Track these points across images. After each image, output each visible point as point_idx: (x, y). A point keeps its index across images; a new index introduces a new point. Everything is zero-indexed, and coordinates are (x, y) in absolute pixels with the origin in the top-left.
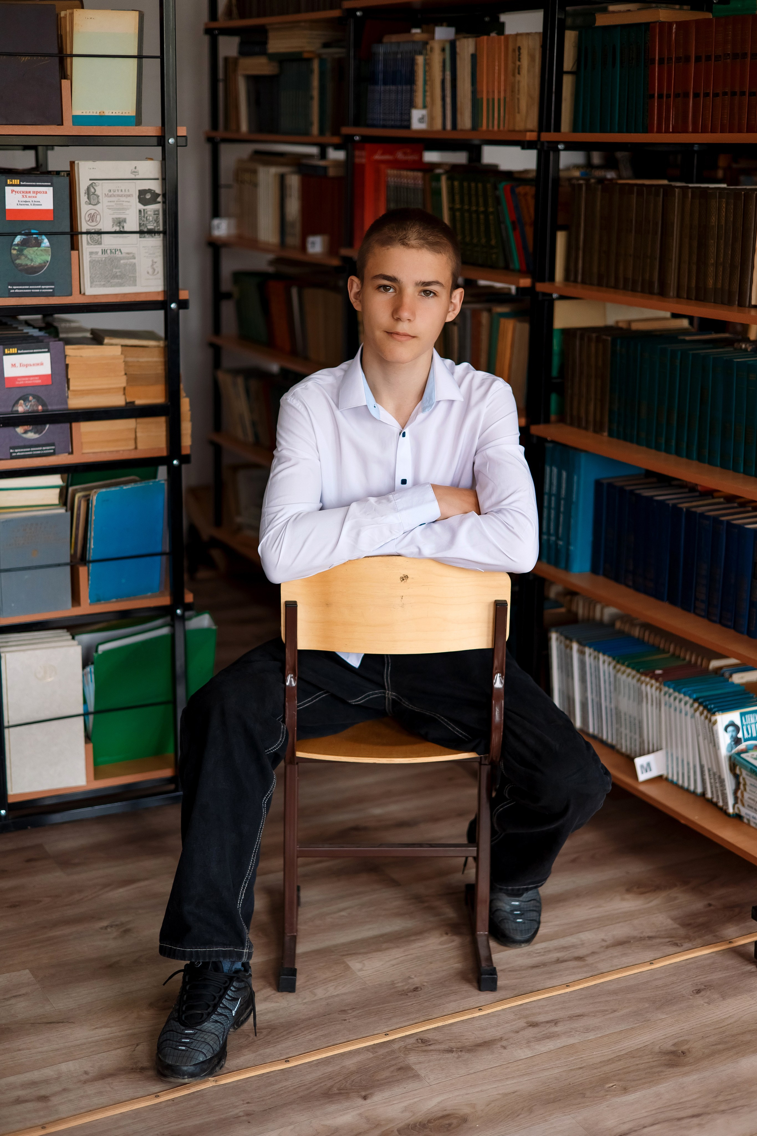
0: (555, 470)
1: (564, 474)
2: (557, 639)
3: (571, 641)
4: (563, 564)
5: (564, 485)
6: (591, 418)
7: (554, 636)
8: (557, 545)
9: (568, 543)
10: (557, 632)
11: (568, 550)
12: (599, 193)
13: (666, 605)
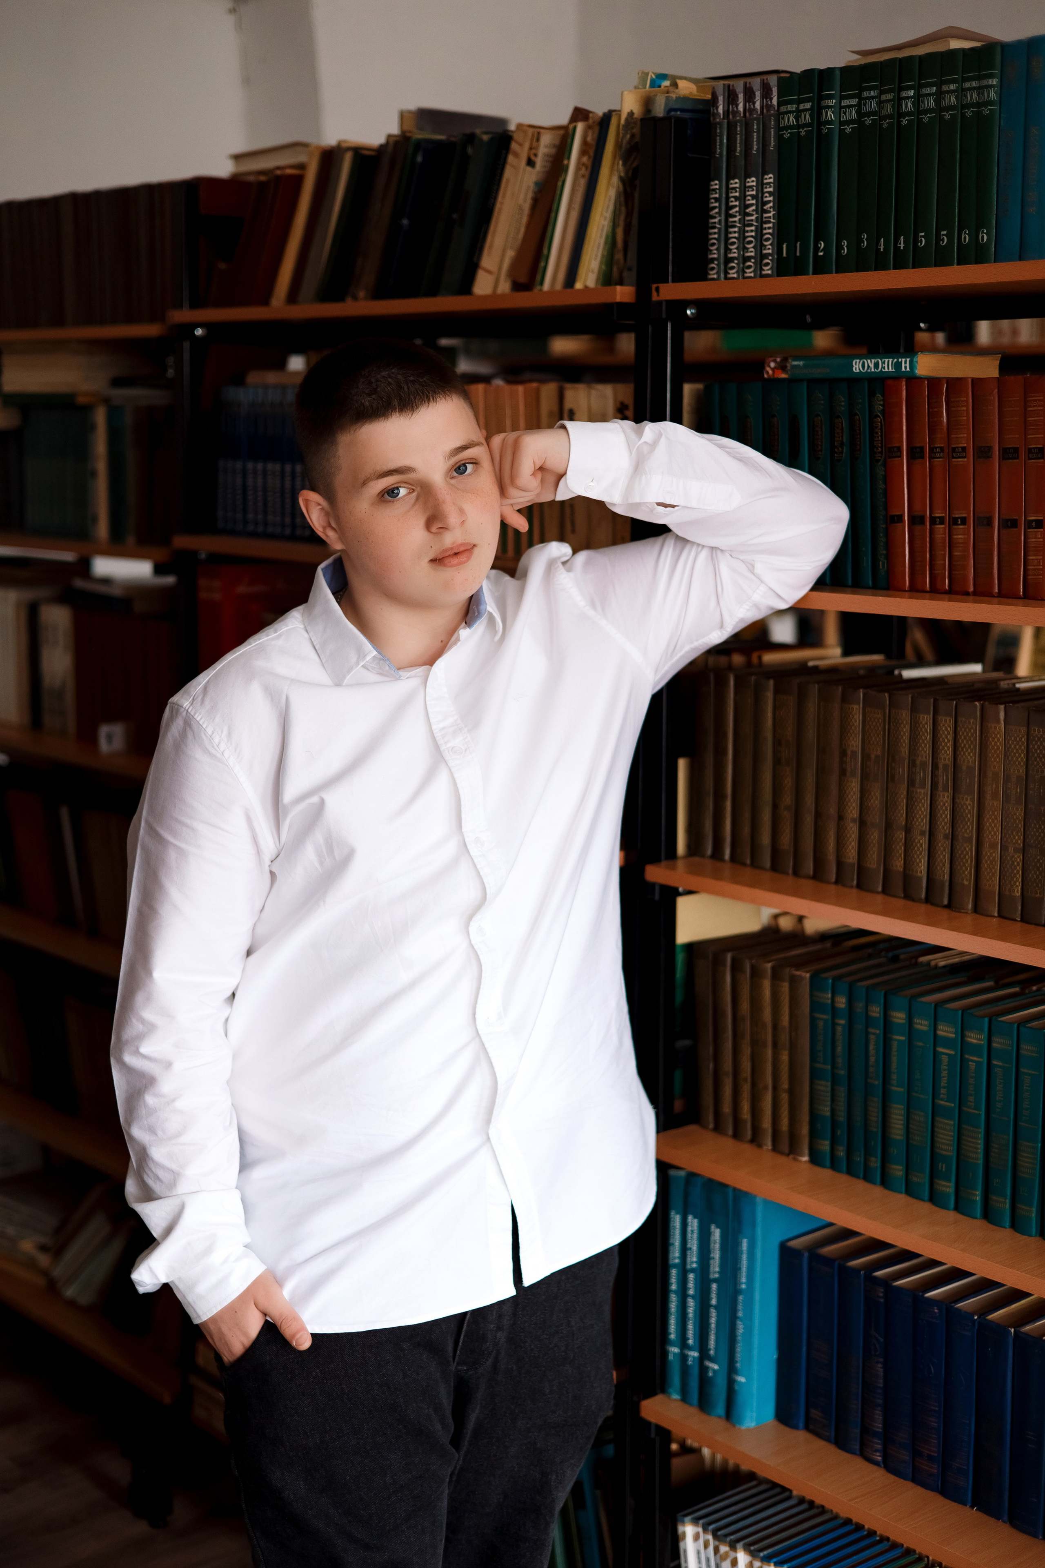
0: (693, 1223)
1: (716, 1234)
2: (696, 1537)
3: (733, 1547)
4: (721, 1410)
5: (716, 1254)
6: (767, 1123)
7: (689, 1530)
8: (703, 1370)
9: (732, 1370)
10: (695, 1521)
11: (731, 1384)
12: (770, 695)
13: (972, 1514)
